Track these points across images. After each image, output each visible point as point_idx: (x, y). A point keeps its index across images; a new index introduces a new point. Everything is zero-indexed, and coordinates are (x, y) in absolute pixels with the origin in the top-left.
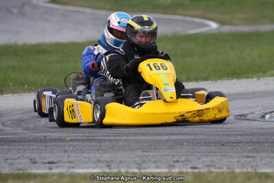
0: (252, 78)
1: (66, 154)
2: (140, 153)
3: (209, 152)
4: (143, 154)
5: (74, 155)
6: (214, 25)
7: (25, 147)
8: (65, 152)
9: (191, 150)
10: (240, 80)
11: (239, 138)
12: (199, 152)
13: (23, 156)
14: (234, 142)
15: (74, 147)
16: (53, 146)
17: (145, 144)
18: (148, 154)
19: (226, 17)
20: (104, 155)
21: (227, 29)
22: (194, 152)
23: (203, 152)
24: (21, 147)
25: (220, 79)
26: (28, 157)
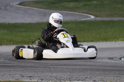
0: (113, 41)
1: (36, 73)
2: (69, 74)
3: (100, 74)
4: (70, 74)
5: (40, 74)
6: (93, 17)
7: (17, 69)
8: (35, 72)
9: (91, 73)
10: (107, 42)
11: (112, 68)
12: (95, 74)
13: (17, 73)
14: (110, 70)
15: (39, 70)
16: (29, 69)
17: (70, 70)
18: (73, 74)
19: (98, 14)
20: (53, 74)
21: (98, 19)
22: (93, 74)
23: (97, 74)
24: (15, 69)
25: (98, 41)
26: (20, 74)
